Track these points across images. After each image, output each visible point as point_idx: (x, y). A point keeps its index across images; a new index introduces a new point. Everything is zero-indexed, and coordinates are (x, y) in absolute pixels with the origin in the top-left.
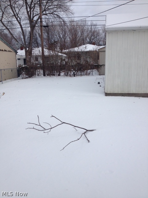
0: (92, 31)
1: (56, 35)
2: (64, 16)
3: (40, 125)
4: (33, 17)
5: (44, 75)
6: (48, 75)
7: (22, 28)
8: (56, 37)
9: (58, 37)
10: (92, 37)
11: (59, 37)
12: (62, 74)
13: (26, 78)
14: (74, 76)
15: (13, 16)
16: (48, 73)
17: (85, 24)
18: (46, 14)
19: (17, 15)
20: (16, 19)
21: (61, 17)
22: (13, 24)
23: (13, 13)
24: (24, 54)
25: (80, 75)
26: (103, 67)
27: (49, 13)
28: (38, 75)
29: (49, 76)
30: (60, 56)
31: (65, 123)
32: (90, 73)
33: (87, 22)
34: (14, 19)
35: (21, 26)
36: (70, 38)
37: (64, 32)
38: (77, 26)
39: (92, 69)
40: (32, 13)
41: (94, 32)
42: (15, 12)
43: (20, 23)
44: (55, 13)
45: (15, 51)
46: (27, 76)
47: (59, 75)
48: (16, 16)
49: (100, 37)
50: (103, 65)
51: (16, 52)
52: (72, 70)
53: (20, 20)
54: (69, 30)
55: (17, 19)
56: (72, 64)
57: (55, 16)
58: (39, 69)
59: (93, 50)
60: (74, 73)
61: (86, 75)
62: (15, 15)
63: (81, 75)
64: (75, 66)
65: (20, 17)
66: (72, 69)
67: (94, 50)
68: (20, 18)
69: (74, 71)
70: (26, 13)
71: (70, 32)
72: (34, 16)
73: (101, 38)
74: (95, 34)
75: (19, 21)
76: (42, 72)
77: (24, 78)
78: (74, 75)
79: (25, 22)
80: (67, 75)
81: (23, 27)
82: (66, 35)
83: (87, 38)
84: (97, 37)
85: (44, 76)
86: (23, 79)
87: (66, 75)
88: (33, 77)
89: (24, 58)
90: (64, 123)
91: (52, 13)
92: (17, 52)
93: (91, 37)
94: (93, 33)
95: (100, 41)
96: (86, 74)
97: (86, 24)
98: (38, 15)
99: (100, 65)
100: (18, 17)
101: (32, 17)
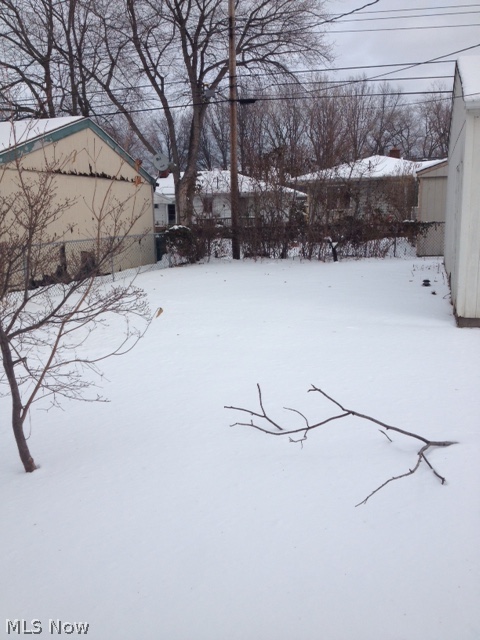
0: (386, 113)
1: (267, 130)
2: (301, 67)
3: (265, 416)
4: (203, 73)
5: (236, 256)
6: (247, 256)
7: (166, 108)
8: (267, 134)
9: (274, 136)
10: (386, 132)
11: (277, 134)
12: (294, 252)
13: (182, 264)
14: (336, 260)
15: (141, 71)
16: (249, 249)
17: (363, 90)
18: (244, 63)
19: (155, 67)
20: (149, 83)
21: (291, 70)
22: (140, 98)
23: (141, 64)
24: (173, 191)
25: (353, 256)
26: (431, 229)
27: (254, 60)
28: (216, 257)
29: (253, 260)
30: (290, 194)
31: (353, 413)
32: (387, 249)
33: (369, 83)
34: (145, 81)
35: (164, 101)
36: (311, 138)
37: (294, 120)
38: (338, 99)
39: (394, 236)
40: (199, 59)
41: (393, 115)
42: (148, 60)
43: (161, 93)
44: (271, 58)
45: (152, 179)
46: (184, 260)
47: (283, 256)
48: (150, 70)
49: (412, 132)
50: (433, 223)
51: (155, 185)
52: (329, 241)
53: (162, 85)
54: (310, 113)
55: (152, 80)
56: (327, 219)
57: (272, 67)
58: (218, 237)
59: (395, 174)
60: (334, 250)
61: (376, 256)
62: (146, 69)
63: (357, 256)
64: (338, 226)
65: (163, 76)
66: (327, 235)
67: (401, 174)
68: (162, 79)
69: (334, 244)
70: (181, 61)
71: (312, 119)
72: (205, 69)
73: (416, 136)
74: (396, 123)
75: (160, 87)
76: (228, 244)
77: (176, 266)
78: (335, 256)
79: (178, 91)
80: (311, 254)
81: (170, 105)
82: (300, 128)
83: (369, 137)
84: (401, 132)
85: (234, 257)
86: (171, 266)
87: (307, 256)
88: (201, 261)
89: (171, 203)
90: (350, 412)
91: (262, 60)
92: (158, 185)
93: (381, 133)
94: (388, 121)
95: (410, 146)
96: (374, 255)
97: (366, 92)
98: (217, 65)
99: (423, 224)
100: (157, 73)
101: (198, 74)
